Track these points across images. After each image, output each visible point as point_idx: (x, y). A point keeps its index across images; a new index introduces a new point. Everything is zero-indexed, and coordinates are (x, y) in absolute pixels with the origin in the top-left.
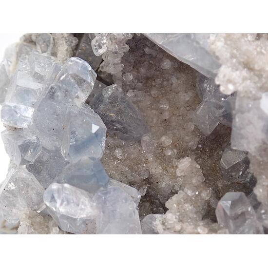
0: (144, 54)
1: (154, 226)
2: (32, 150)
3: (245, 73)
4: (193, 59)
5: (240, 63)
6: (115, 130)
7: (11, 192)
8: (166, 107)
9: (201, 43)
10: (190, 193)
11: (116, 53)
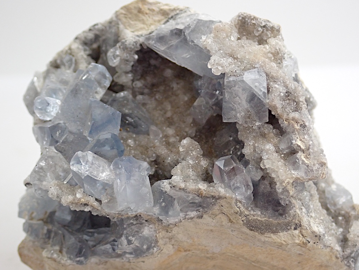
0: (150, 65)
1: (163, 188)
2: (60, 131)
3: (230, 60)
4: (189, 56)
5: (226, 54)
6: (127, 125)
7: (41, 168)
8: (169, 107)
9: (195, 41)
10: (191, 162)
11: (127, 61)
